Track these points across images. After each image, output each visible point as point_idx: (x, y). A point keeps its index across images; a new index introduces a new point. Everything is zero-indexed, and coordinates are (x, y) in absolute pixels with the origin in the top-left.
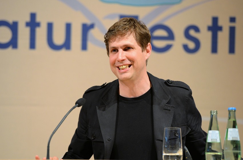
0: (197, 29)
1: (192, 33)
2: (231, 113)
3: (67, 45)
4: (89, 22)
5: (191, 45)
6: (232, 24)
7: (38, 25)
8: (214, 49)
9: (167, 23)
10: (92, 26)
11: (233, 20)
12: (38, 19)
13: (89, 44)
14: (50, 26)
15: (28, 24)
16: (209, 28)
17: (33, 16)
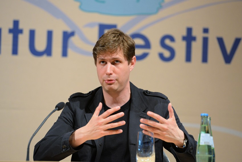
0: (172, 39)
1: (168, 42)
2: (204, 118)
3: (48, 51)
4: (69, 30)
5: (167, 54)
6: (206, 35)
7: (21, 31)
8: (188, 58)
9: (144, 33)
10: (72, 34)
11: (206, 31)
12: (21, 26)
13: (70, 51)
14: (32, 33)
15: (10, 31)
16: (184, 38)
17: (16, 23)
